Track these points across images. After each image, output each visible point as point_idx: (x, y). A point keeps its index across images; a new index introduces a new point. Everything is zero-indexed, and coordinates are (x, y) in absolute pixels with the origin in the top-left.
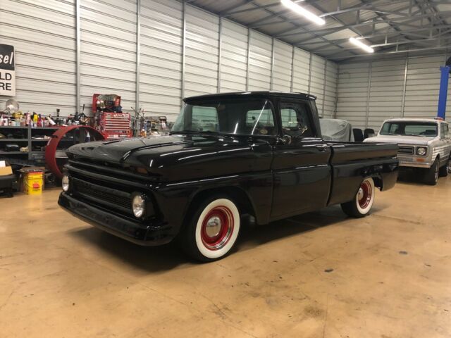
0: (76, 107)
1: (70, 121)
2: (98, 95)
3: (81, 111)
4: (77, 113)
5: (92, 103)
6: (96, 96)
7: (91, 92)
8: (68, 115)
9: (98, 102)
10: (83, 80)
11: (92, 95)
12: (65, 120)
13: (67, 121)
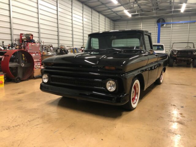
0: (11, 40)
1: (10, 48)
2: (23, 34)
3: (14, 42)
4: (12, 43)
5: (19, 38)
6: (21, 34)
7: (19, 33)
8: (8, 45)
9: (23, 38)
10: (14, 26)
11: (20, 34)
12: (7, 47)
13: (9, 48)
